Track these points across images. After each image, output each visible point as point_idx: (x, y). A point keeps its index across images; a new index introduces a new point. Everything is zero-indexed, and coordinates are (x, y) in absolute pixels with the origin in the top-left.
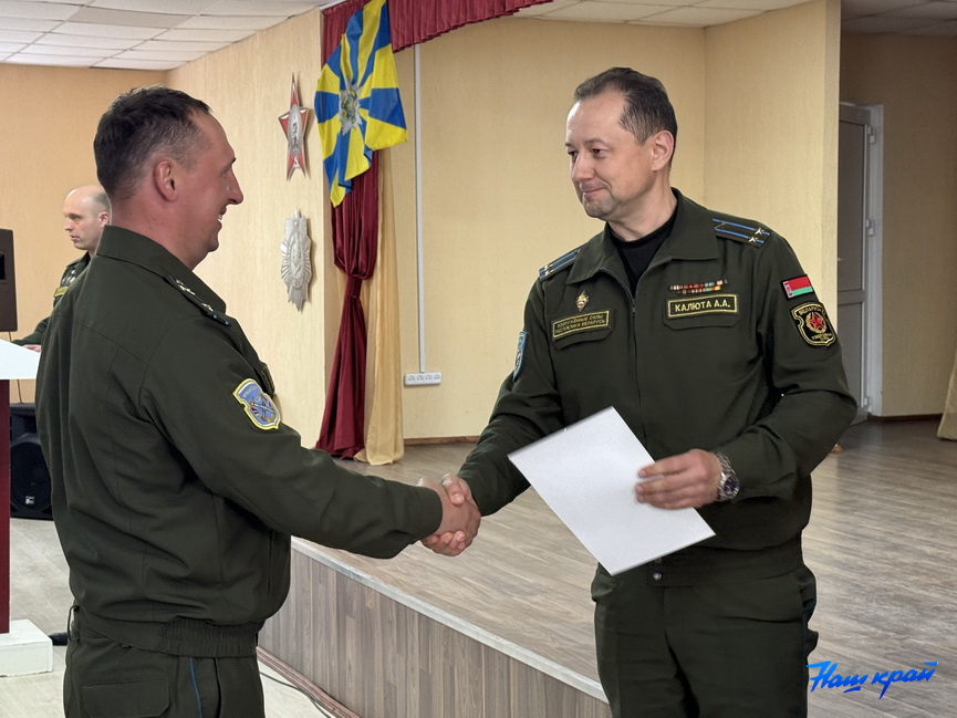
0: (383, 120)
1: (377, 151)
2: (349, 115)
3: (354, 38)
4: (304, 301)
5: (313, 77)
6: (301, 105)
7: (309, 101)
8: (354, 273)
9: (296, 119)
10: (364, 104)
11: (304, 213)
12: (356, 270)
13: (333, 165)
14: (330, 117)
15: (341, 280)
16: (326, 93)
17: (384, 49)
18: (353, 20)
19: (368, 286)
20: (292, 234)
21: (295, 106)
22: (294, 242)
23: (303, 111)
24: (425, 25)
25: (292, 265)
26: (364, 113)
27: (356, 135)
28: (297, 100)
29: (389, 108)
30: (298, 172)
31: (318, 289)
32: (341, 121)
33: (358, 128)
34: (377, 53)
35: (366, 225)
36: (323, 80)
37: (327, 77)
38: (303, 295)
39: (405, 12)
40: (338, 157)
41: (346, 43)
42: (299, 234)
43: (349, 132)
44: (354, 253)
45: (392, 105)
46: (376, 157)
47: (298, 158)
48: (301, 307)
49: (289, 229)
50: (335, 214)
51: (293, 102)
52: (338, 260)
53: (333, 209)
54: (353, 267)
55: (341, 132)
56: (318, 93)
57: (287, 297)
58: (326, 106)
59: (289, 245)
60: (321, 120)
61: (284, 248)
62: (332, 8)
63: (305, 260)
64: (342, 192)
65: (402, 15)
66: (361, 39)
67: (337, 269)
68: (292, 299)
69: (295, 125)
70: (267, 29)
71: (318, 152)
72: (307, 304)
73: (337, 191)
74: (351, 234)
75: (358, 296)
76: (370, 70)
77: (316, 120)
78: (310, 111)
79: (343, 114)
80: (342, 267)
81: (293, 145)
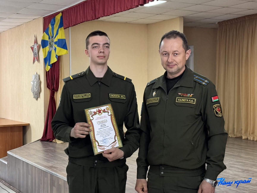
0: (61, 47)
1: (59, 56)
2: (51, 46)
3: (53, 25)
4: (38, 98)
5: (41, 36)
6: (37, 43)
7: (40, 42)
8: (52, 90)
9: (36, 47)
10: (56, 43)
11: (38, 73)
12: (53, 89)
13: (47, 60)
14: (46, 47)
15: (48, 92)
16: (45, 40)
17: (61, 28)
18: (52, 20)
19: (57, 93)
20: (35, 79)
21: (35, 43)
22: (35, 81)
23: (38, 45)
24: (73, 22)
25: (35, 88)
26: (56, 46)
27: (53, 52)
28: (36, 42)
29: (63, 44)
30: (36, 62)
31: (42, 94)
32: (49, 48)
33: (54, 50)
34: (59, 29)
35: (56, 76)
36: (44, 36)
37: (45, 36)
38: (38, 96)
39: (67, 18)
40: (48, 57)
41: (50, 26)
42: (36, 79)
43: (51, 51)
44: (53, 84)
45: (64, 43)
46: (59, 58)
47: (36, 58)
48: (37, 99)
49: (34, 78)
50: (47, 74)
51: (35, 42)
52: (48, 86)
53: (47, 72)
54: (52, 88)
55: (49, 51)
56: (42, 40)
57: (33, 96)
58: (44, 44)
59: (33, 82)
60: (43, 47)
61: (32, 83)
62: (46, 17)
63: (38, 86)
64: (49, 67)
65: (67, 19)
66: (55, 25)
67: (48, 89)
68: (34, 97)
69: (35, 49)
70: (27, 22)
71: (42, 56)
72: (39, 99)
73: (48, 67)
74: (52, 79)
75: (54, 96)
76: (57, 34)
77: (41, 47)
78: (40, 45)
79: (50, 46)
80: (49, 88)
81: (35, 54)
